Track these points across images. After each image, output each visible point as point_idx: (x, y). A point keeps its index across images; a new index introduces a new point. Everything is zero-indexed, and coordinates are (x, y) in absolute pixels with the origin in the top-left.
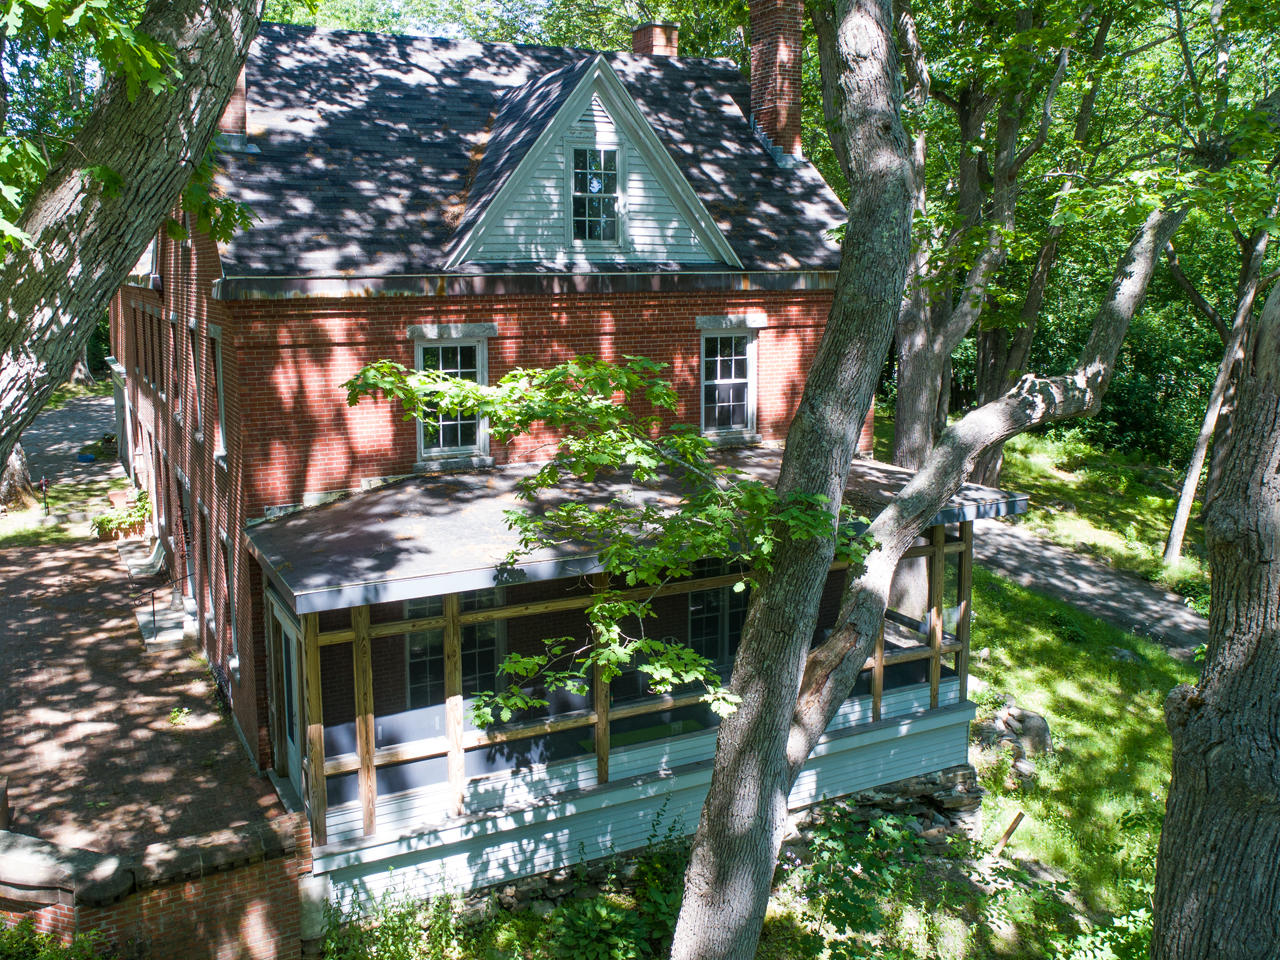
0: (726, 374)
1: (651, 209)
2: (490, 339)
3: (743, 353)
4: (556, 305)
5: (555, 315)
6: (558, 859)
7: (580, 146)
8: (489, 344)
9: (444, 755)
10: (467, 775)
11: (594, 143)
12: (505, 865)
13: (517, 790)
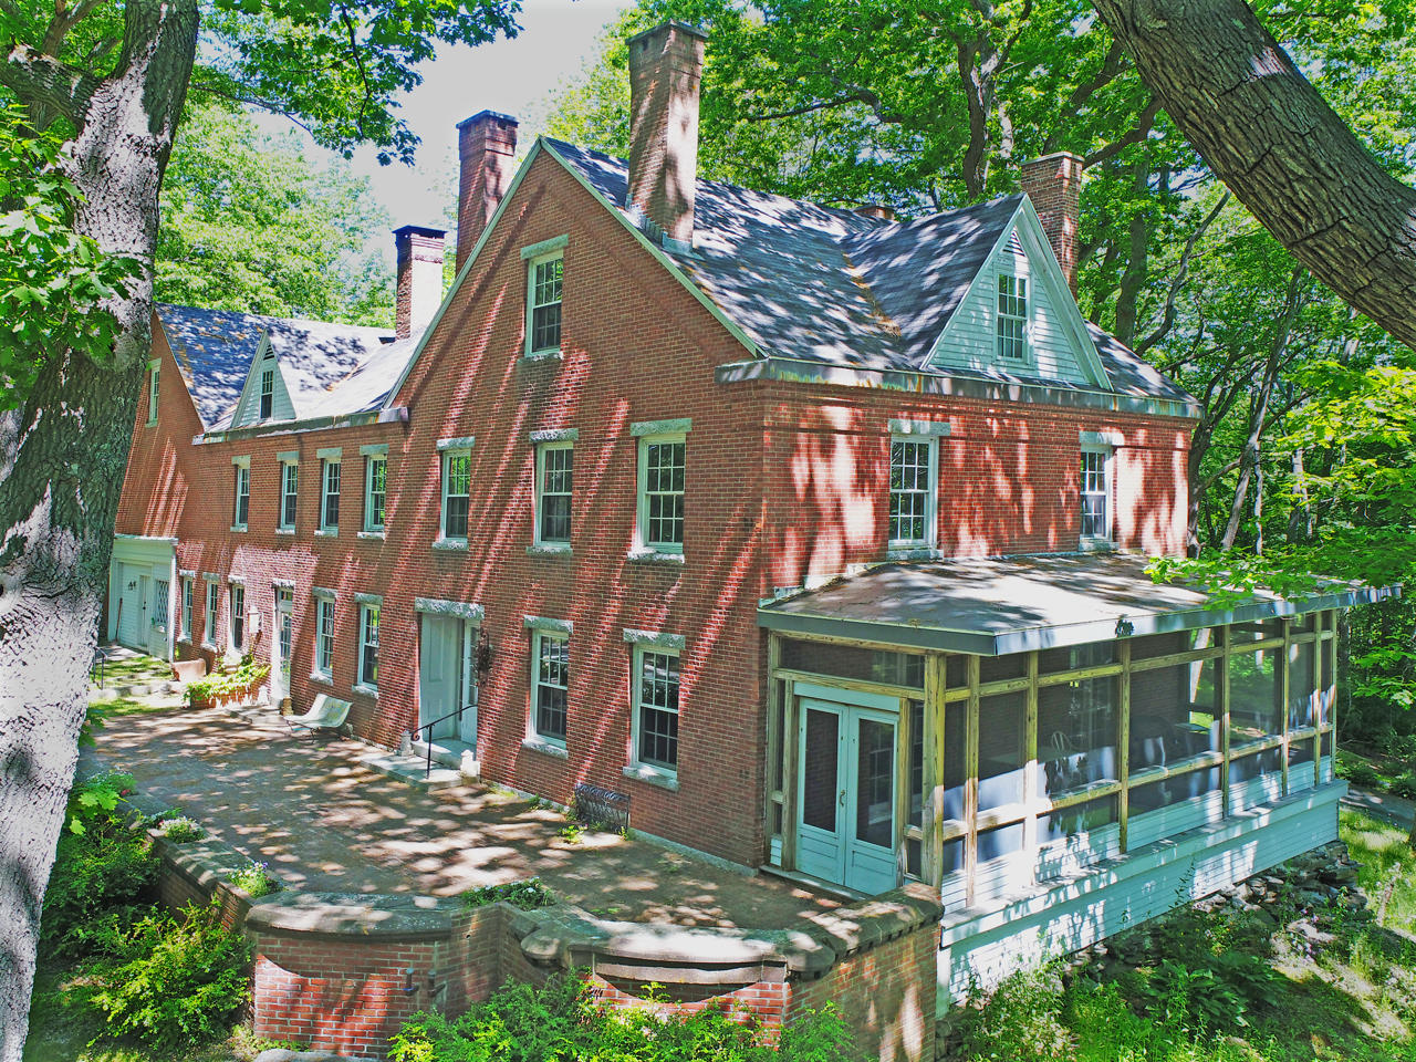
0: (1092, 487)
1: (1049, 340)
2: (941, 438)
3: (1101, 468)
4: (992, 411)
5: (989, 420)
6: (1096, 933)
7: (1005, 273)
8: (941, 443)
9: (1021, 821)
10: (1038, 842)
11: (1013, 271)
12: (1062, 940)
13: (1069, 857)
